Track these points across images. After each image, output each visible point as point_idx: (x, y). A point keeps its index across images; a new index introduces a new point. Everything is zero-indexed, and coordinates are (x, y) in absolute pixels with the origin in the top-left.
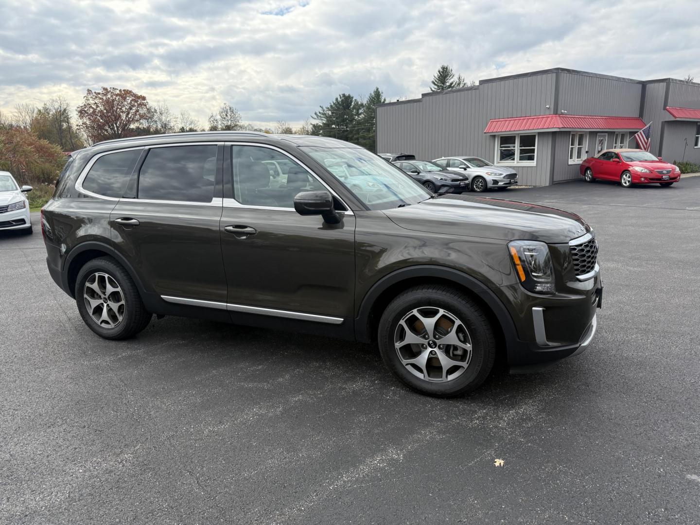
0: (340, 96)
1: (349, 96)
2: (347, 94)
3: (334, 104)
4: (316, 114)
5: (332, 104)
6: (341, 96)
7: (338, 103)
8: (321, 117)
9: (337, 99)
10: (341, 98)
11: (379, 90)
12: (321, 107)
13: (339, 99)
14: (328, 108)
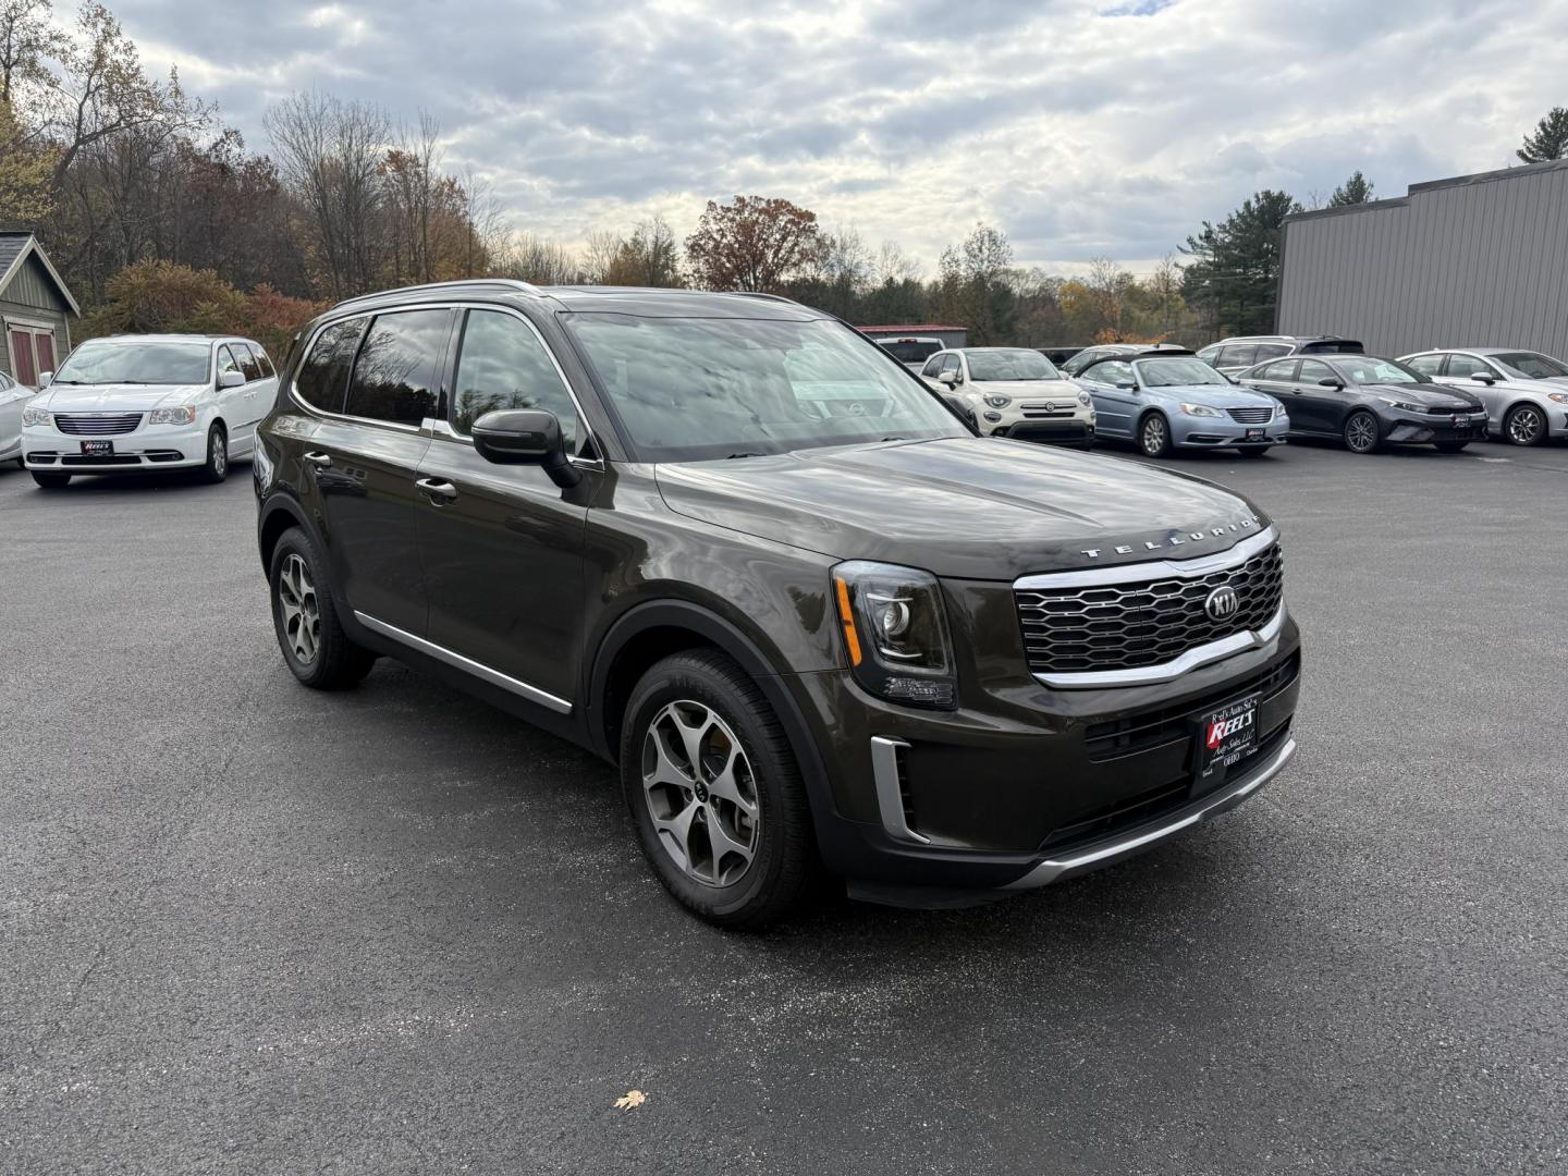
0: (1257, 196)
1: (1281, 197)
2: (1275, 192)
3: (1239, 215)
4: (1190, 240)
5: (1235, 216)
6: (1261, 197)
7: (1251, 214)
8: (1202, 247)
9: (1248, 205)
10: (1258, 201)
11: (1363, 178)
12: (1204, 223)
13: (1254, 205)
14: (1224, 227)
